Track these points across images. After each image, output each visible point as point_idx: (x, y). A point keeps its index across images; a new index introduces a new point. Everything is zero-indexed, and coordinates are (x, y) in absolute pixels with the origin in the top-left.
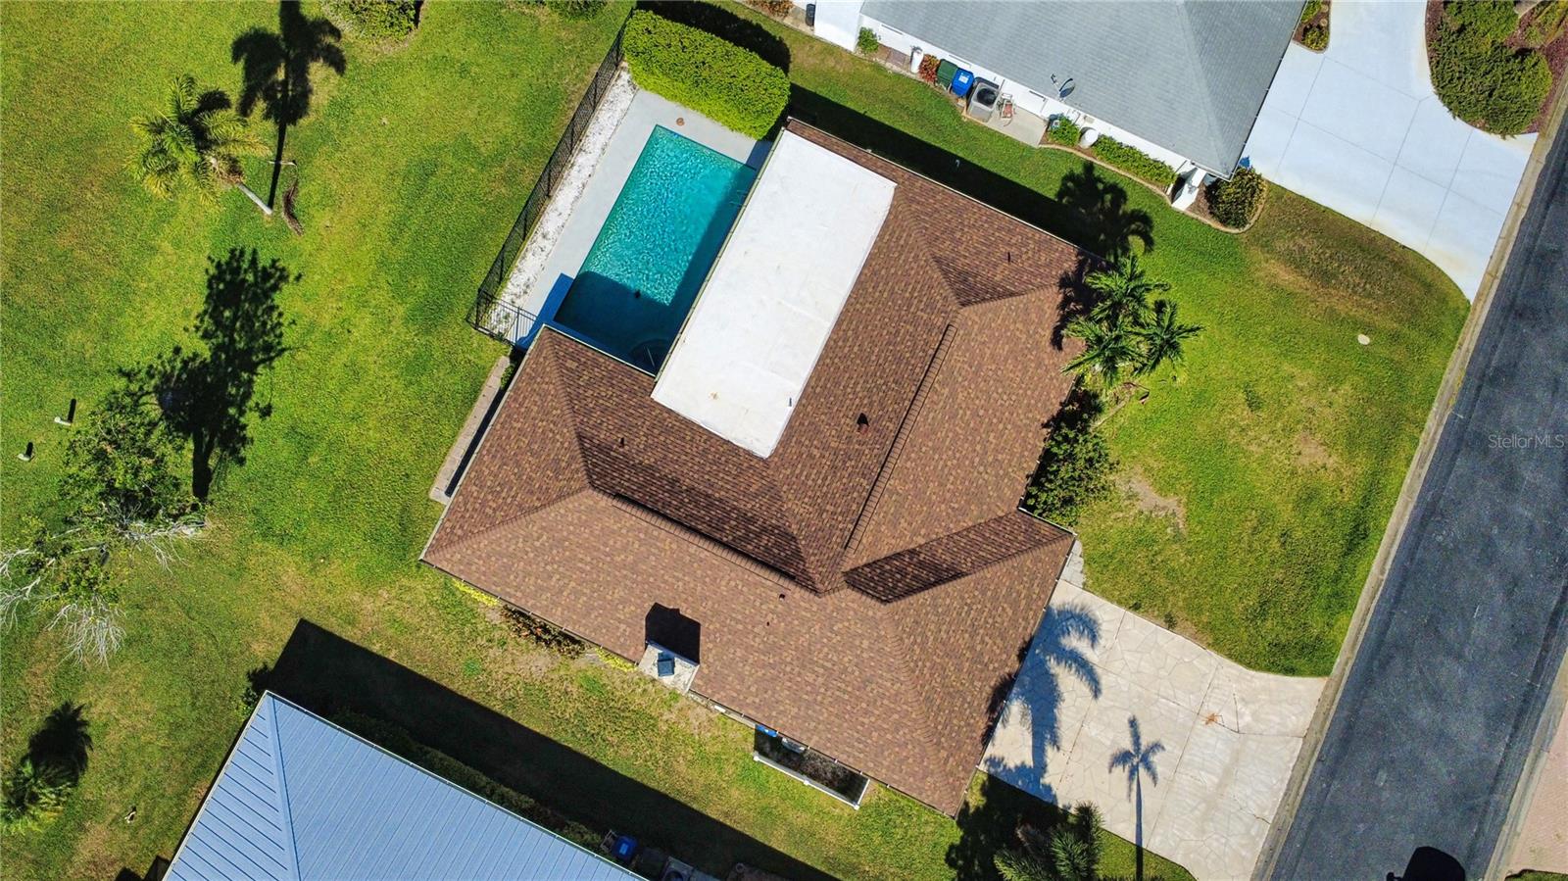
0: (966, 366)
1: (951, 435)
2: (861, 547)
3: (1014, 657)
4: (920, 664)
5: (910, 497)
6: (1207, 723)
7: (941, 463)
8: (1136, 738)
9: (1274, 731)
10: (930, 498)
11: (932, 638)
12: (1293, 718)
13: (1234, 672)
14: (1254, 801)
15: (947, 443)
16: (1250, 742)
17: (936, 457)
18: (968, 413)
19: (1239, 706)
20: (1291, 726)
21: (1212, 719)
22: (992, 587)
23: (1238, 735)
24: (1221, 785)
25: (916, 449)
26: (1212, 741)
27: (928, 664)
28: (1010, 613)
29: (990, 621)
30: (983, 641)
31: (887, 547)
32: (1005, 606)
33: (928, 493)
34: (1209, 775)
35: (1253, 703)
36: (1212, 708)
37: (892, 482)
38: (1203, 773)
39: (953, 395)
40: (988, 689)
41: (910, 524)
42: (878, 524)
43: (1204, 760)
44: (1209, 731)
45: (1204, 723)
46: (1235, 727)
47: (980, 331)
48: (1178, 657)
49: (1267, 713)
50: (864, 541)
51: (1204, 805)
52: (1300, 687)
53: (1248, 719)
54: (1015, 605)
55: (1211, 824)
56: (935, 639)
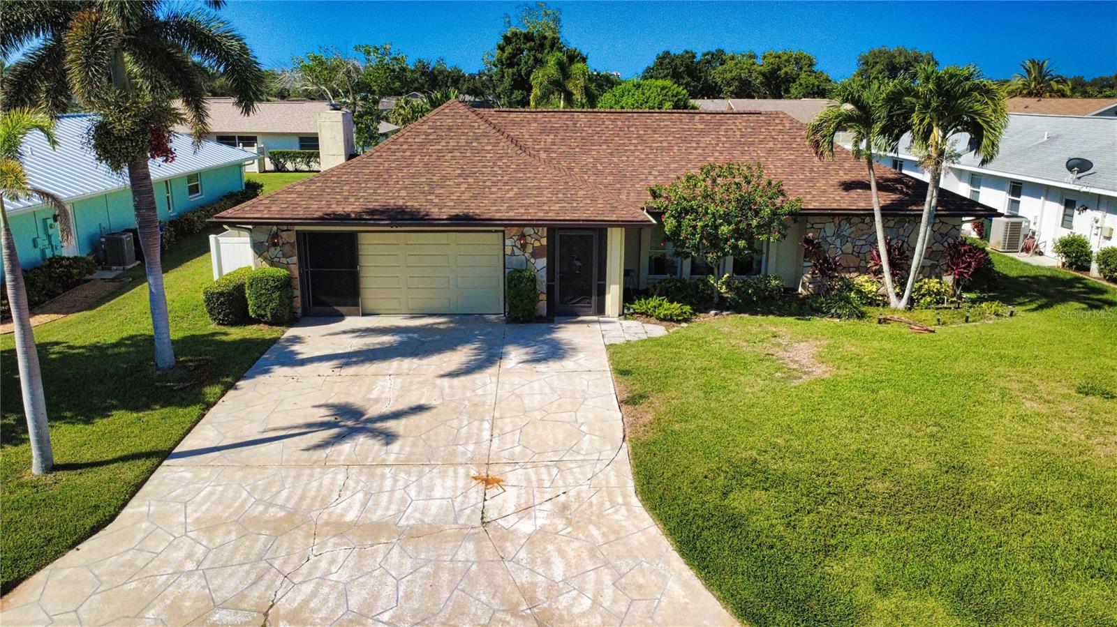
0: (738, 133)
1: (665, 144)
2: (505, 115)
3: (454, 212)
4: (405, 147)
5: (578, 134)
6: (475, 478)
7: (633, 148)
8: (397, 415)
9: (524, 577)
10: (590, 150)
11: (440, 147)
12: (586, 603)
13: (614, 481)
14: (314, 594)
15: (654, 145)
16: (470, 546)
17: (635, 141)
18: (700, 151)
19: (547, 506)
20: (563, 602)
21: (488, 481)
22: (528, 175)
23: (477, 522)
24: (340, 529)
25: (627, 123)
26: (438, 492)
27: (408, 154)
28: (511, 194)
29: (488, 183)
30: (458, 185)
31: (518, 133)
32: (516, 190)
33: (593, 148)
34: (357, 506)
35: (569, 523)
36: (513, 477)
37: (582, 116)
38: (359, 496)
39: (702, 133)
40: (401, 203)
41: (553, 143)
42: (535, 120)
43: (392, 491)
44: (461, 483)
45: (474, 473)
46: (491, 514)
47: (780, 131)
48: (580, 421)
49: (561, 552)
50: (512, 115)
51: (282, 514)
52: (675, 589)
53: (526, 527)
54: (520, 195)
55: (233, 536)
56: (439, 151)
